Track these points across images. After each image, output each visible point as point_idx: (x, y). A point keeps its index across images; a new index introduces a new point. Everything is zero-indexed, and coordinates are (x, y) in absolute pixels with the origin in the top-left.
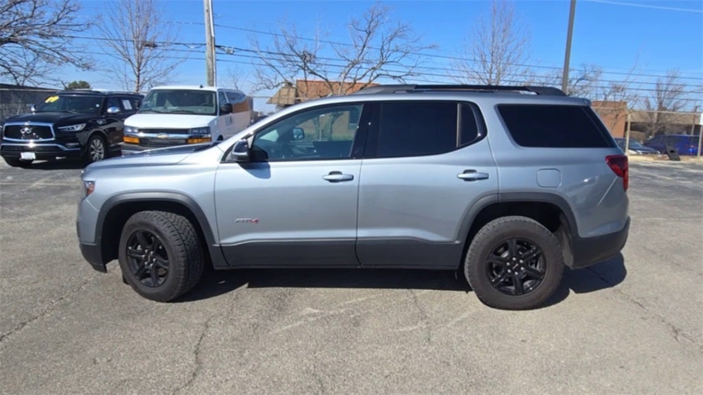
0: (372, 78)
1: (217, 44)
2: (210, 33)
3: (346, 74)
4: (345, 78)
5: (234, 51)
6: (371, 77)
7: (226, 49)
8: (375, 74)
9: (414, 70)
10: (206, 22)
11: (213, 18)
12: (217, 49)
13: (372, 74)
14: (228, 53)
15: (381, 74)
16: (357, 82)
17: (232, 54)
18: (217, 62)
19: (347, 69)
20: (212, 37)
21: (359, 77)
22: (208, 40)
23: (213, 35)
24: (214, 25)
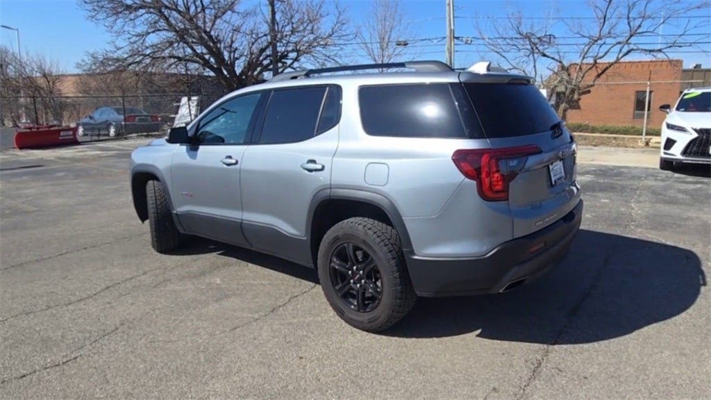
0: (621, 55)
1: (456, 36)
2: (450, 25)
3: (586, 54)
4: (584, 58)
5: (471, 41)
6: (619, 54)
7: (464, 39)
8: (625, 50)
9: (680, 40)
10: (447, 16)
11: (453, 10)
12: (456, 41)
13: (620, 51)
14: (466, 43)
15: (632, 50)
16: (598, 61)
17: (470, 44)
18: (456, 53)
19: (587, 48)
20: (451, 30)
21: (601, 55)
22: (448, 33)
23: (452, 27)
24: (454, 17)
